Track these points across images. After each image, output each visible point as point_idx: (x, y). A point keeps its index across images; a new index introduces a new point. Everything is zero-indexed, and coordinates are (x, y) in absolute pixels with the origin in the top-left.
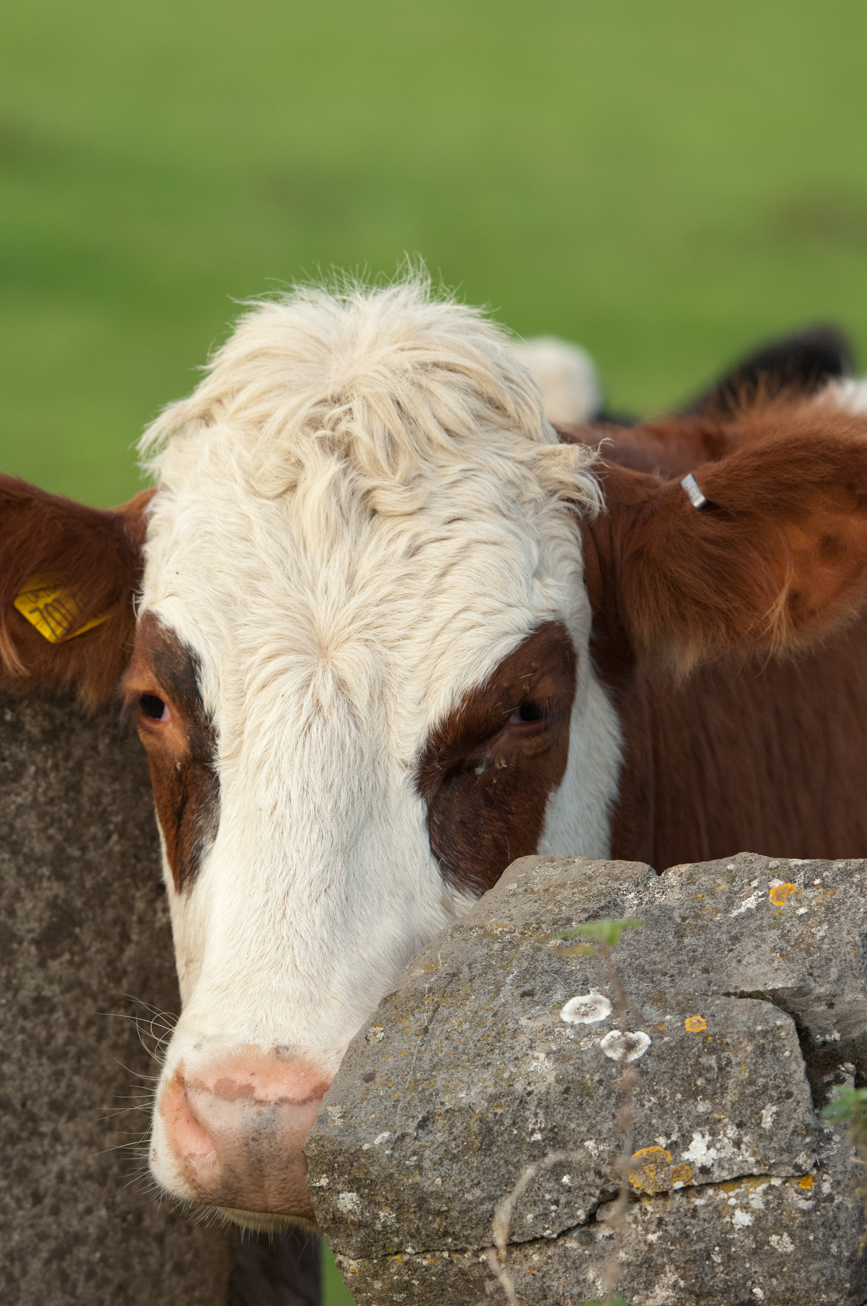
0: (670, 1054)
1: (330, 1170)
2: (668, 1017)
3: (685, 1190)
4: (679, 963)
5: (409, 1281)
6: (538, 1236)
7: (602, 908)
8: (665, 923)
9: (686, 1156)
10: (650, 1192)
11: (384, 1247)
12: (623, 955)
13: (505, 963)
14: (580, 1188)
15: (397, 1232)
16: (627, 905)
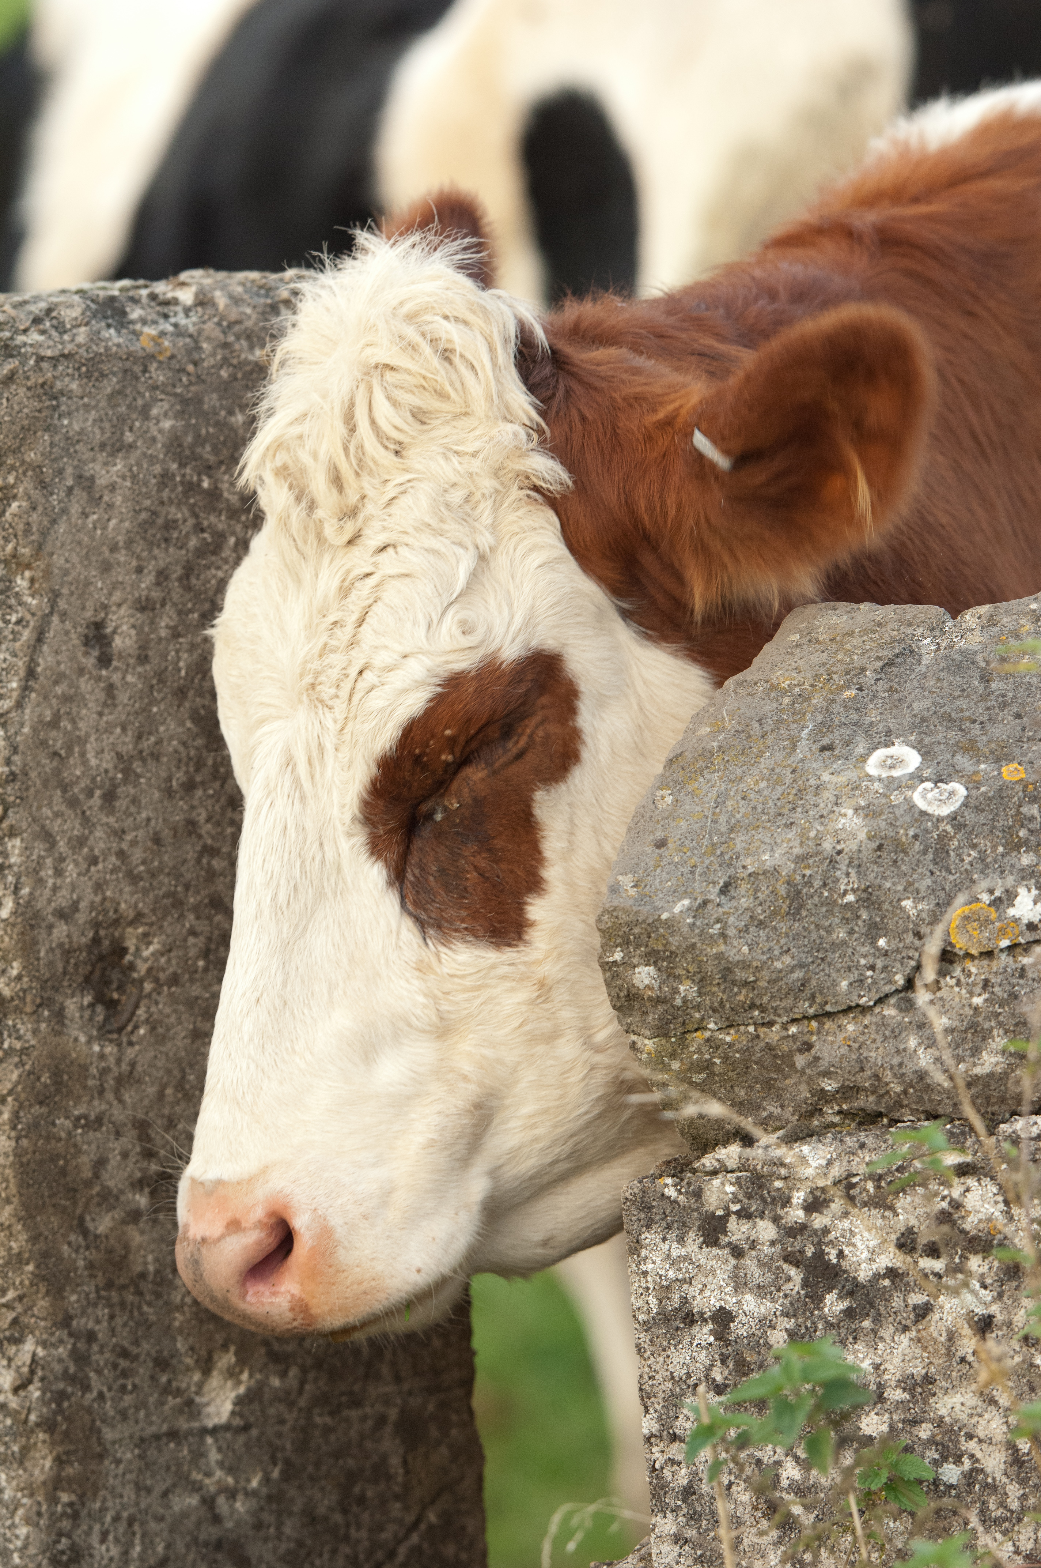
0: (989, 805)
1: (626, 943)
2: (983, 766)
3: (1011, 949)
4: (988, 709)
5: (710, 1059)
6: (853, 1004)
7: (897, 656)
8: (969, 668)
9: (1011, 912)
10: (974, 952)
11: (684, 1024)
12: (927, 703)
13: (798, 717)
14: (898, 951)
15: (698, 1007)
16: (923, 651)
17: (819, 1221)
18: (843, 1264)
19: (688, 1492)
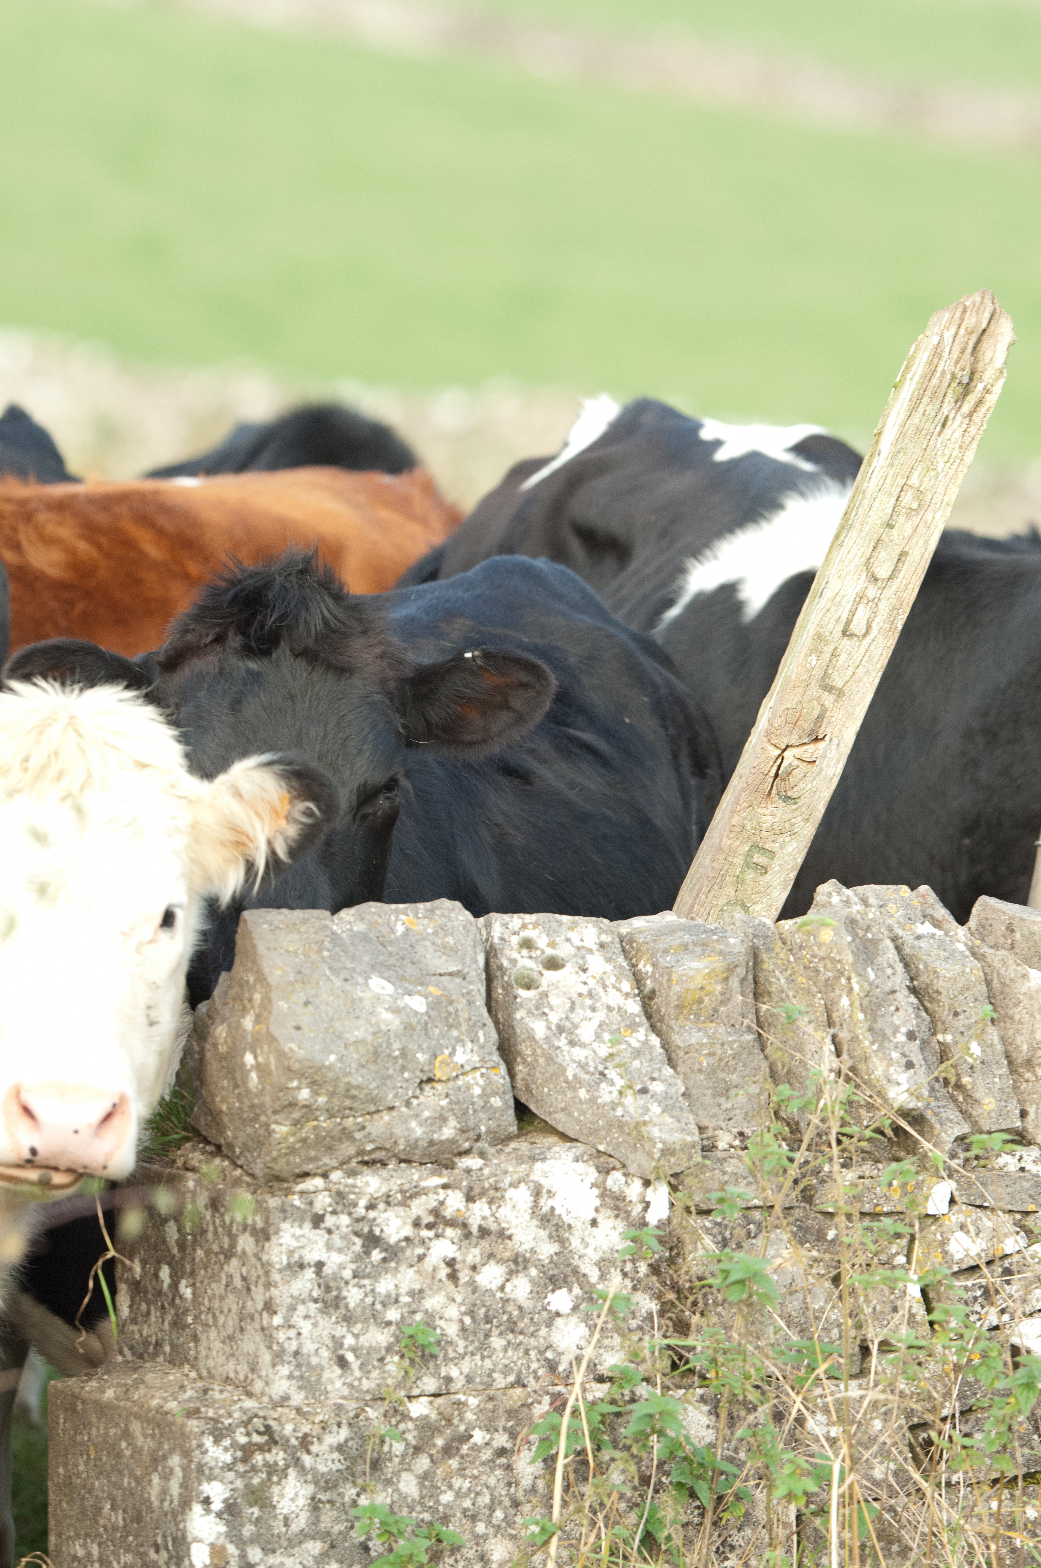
1: (302, 1077)
2: (417, 988)
3: (456, 1077)
6: (391, 1106)
9: (456, 1059)
10: (444, 1078)
11: (309, 1118)
13: (316, 965)
14: (412, 1079)
15: (321, 1109)
17: (372, 1214)
18: (383, 1236)
19: (296, 1353)
